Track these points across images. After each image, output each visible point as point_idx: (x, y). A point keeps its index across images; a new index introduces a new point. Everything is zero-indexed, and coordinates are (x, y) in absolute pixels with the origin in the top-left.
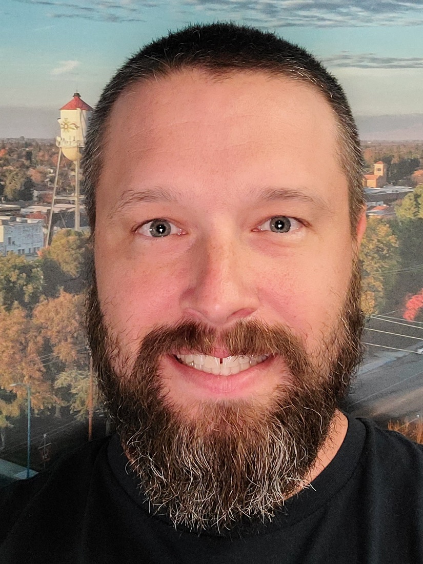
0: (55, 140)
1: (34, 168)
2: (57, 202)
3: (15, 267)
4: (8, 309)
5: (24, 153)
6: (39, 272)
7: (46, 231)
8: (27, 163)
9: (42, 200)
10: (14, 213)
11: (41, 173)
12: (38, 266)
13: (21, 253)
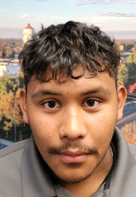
0: (22, 39)
3: (10, 79)
4: (8, 92)
7: (20, 68)
8: (13, 46)
10: (9, 62)
12: (17, 79)
13: (12, 75)
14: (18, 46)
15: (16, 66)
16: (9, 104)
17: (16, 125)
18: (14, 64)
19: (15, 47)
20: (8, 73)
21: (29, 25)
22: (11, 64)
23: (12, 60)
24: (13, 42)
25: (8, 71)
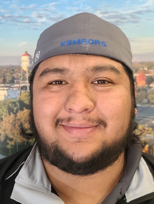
0: (20, 65)
1: (15, 74)
2: (22, 83)
3: (11, 103)
4: (10, 114)
5: (12, 69)
6: (18, 104)
7: (19, 92)
8: (12, 72)
9: (18, 83)
10: (10, 87)
11: (17, 75)
12: (17, 102)
13: (12, 98)
14: (17, 72)
15: (15, 91)
16: (11, 125)
17: (18, 143)
20: (9, 97)
21: (26, 52)
22: (11, 89)
23: (12, 85)
25: (9, 95)
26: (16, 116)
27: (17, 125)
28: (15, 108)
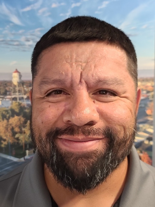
0: (12, 80)
2: (13, 95)
3: (4, 111)
4: (3, 120)
7: (11, 102)
9: (10, 95)
11: (9, 88)
12: (9, 110)
13: (5, 107)
14: (9, 86)
15: (8, 101)
16: (4, 128)
17: (10, 143)
18: (7, 100)
19: (7, 86)
20: (3, 106)
21: (16, 70)
22: (4, 99)
23: (5, 96)
24: (6, 83)
25: (3, 104)
26: (8, 122)
27: (9, 129)
28: (8, 115)
